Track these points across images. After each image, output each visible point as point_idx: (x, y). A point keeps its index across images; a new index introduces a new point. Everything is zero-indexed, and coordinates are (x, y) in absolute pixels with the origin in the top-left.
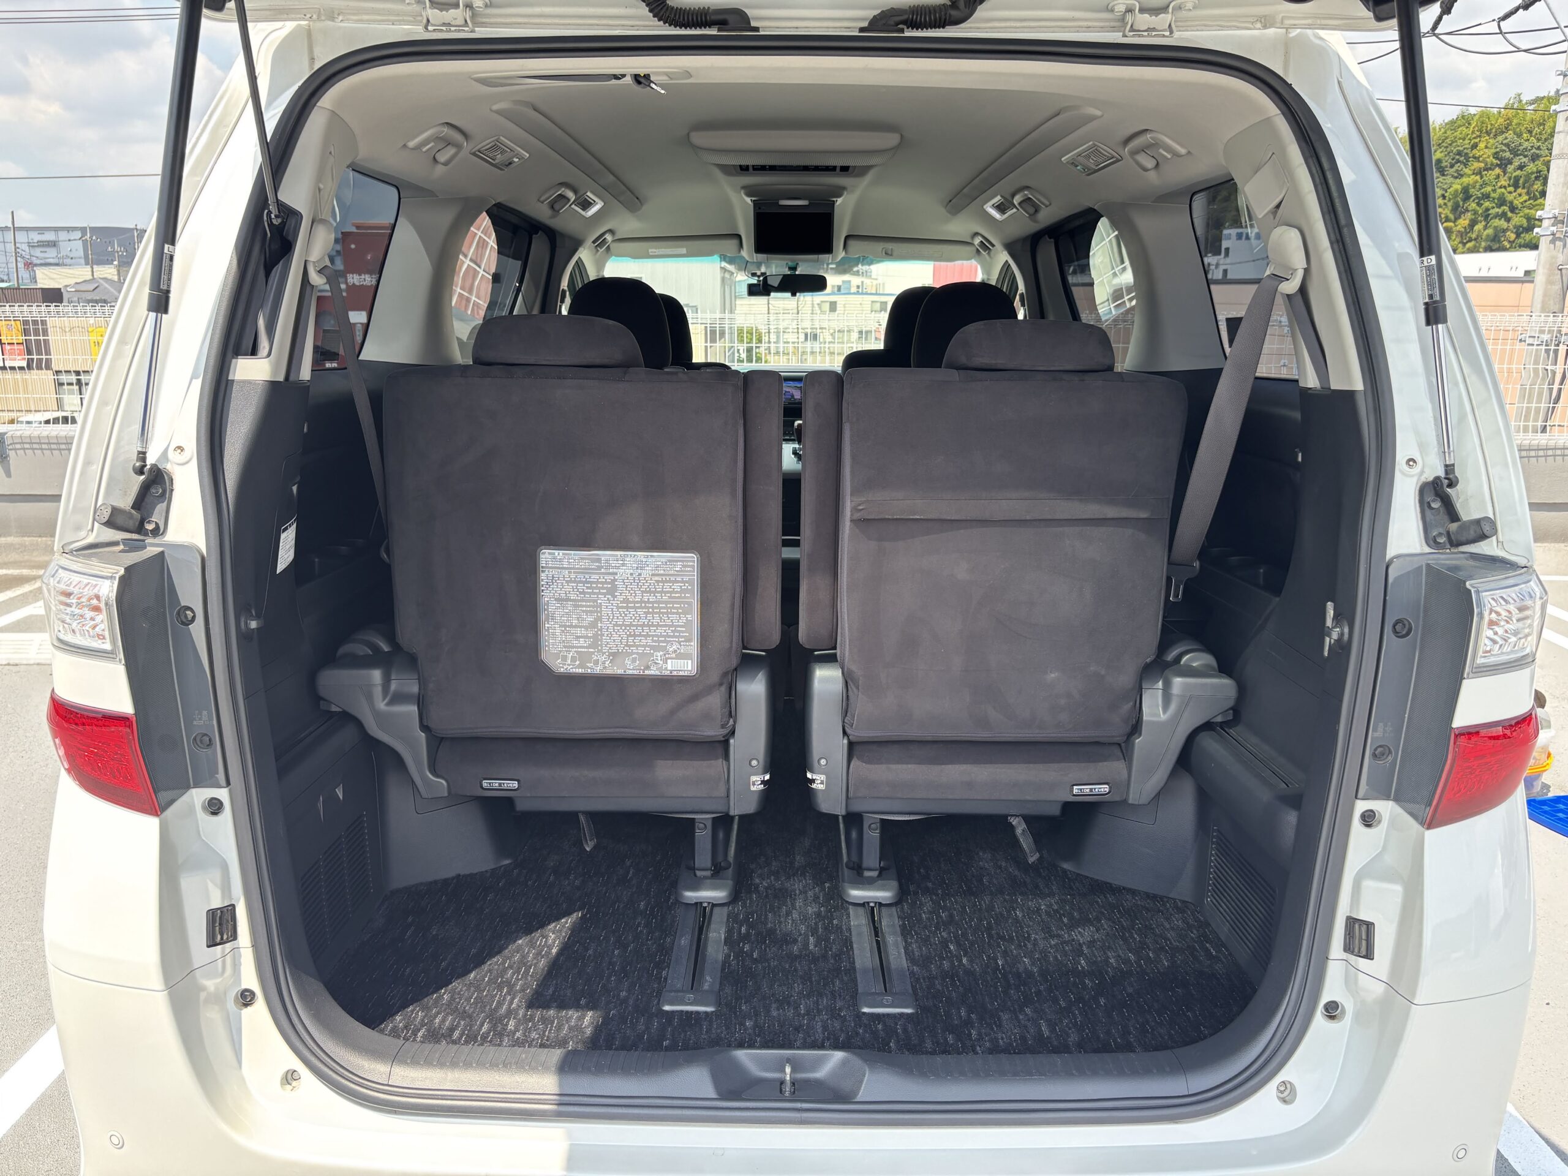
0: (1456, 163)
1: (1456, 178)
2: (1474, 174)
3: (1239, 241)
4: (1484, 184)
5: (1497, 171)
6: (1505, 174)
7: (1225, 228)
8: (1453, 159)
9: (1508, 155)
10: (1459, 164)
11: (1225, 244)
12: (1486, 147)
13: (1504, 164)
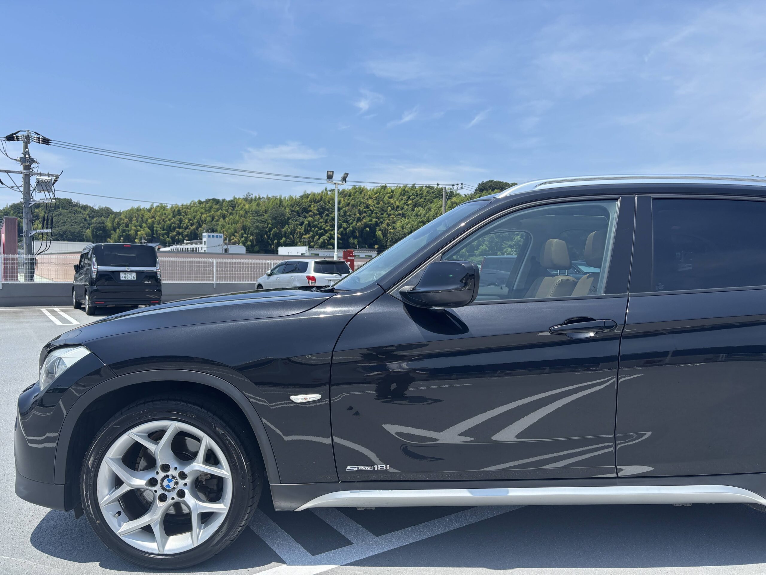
0: (304, 212)
1: (304, 218)
2: (310, 217)
3: (210, 238)
4: (314, 221)
5: (318, 216)
6: (322, 217)
7: (203, 233)
8: (302, 210)
9: (321, 210)
10: (305, 213)
11: (204, 239)
12: (314, 207)
13: (321, 214)
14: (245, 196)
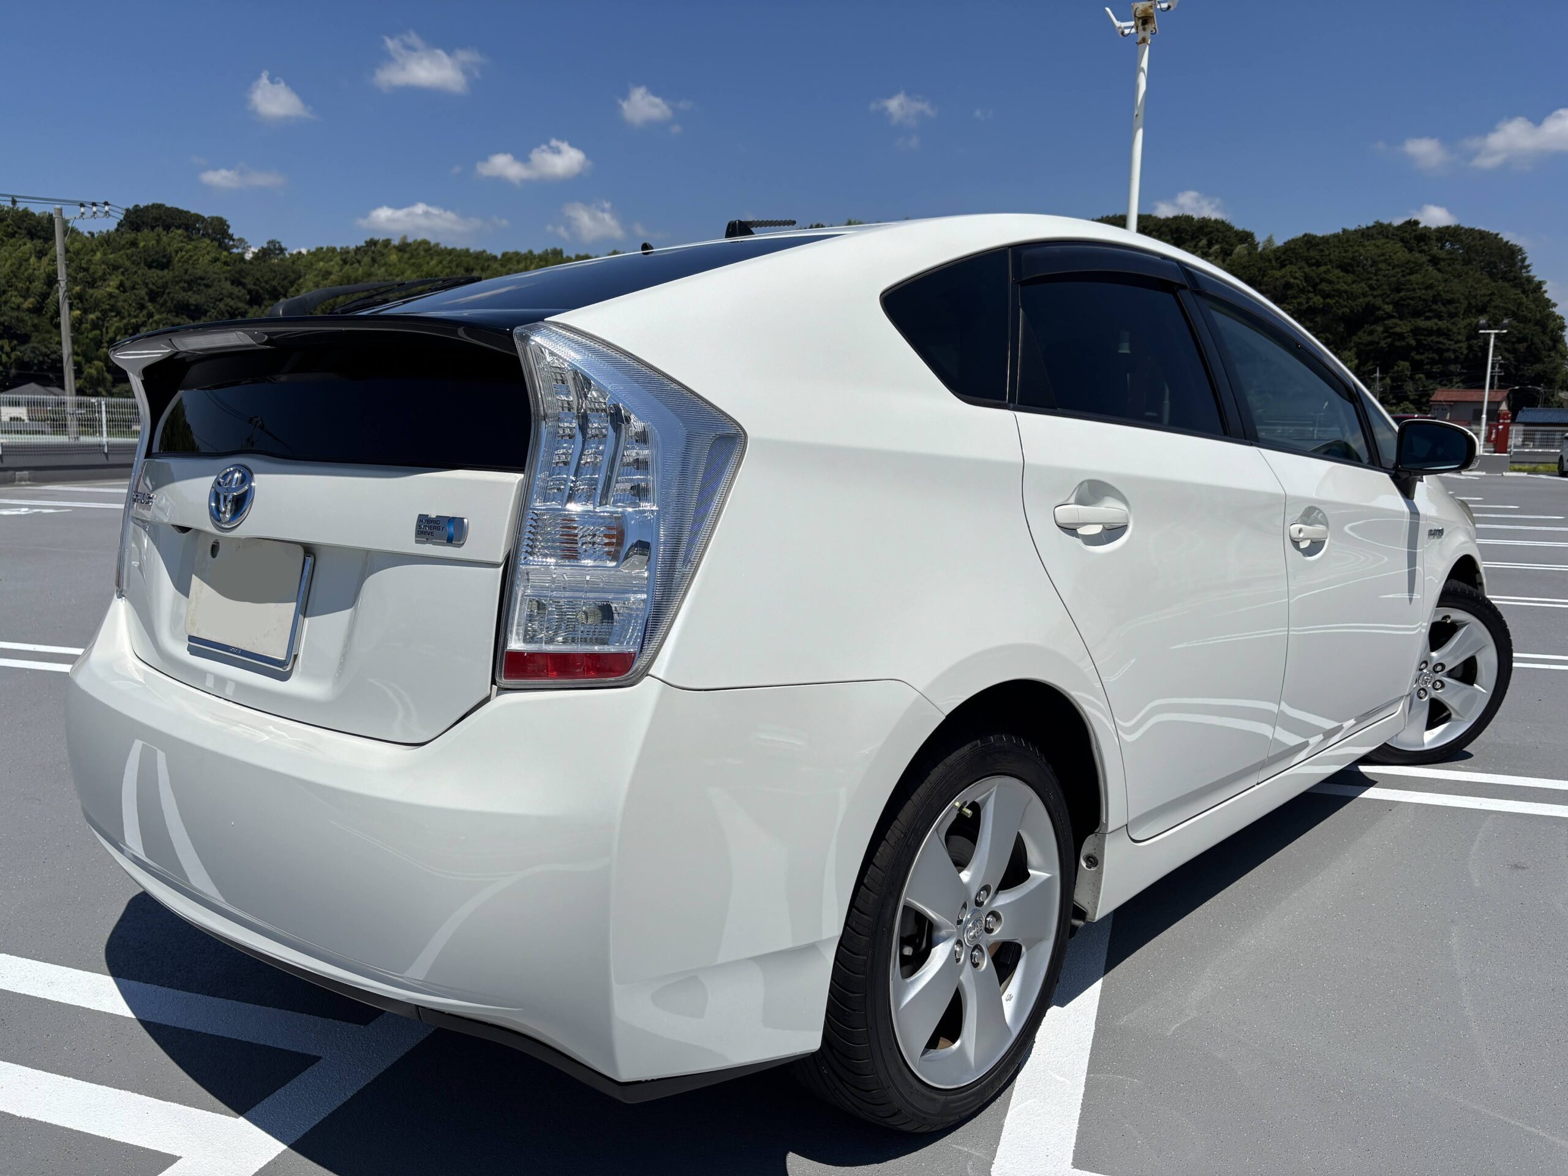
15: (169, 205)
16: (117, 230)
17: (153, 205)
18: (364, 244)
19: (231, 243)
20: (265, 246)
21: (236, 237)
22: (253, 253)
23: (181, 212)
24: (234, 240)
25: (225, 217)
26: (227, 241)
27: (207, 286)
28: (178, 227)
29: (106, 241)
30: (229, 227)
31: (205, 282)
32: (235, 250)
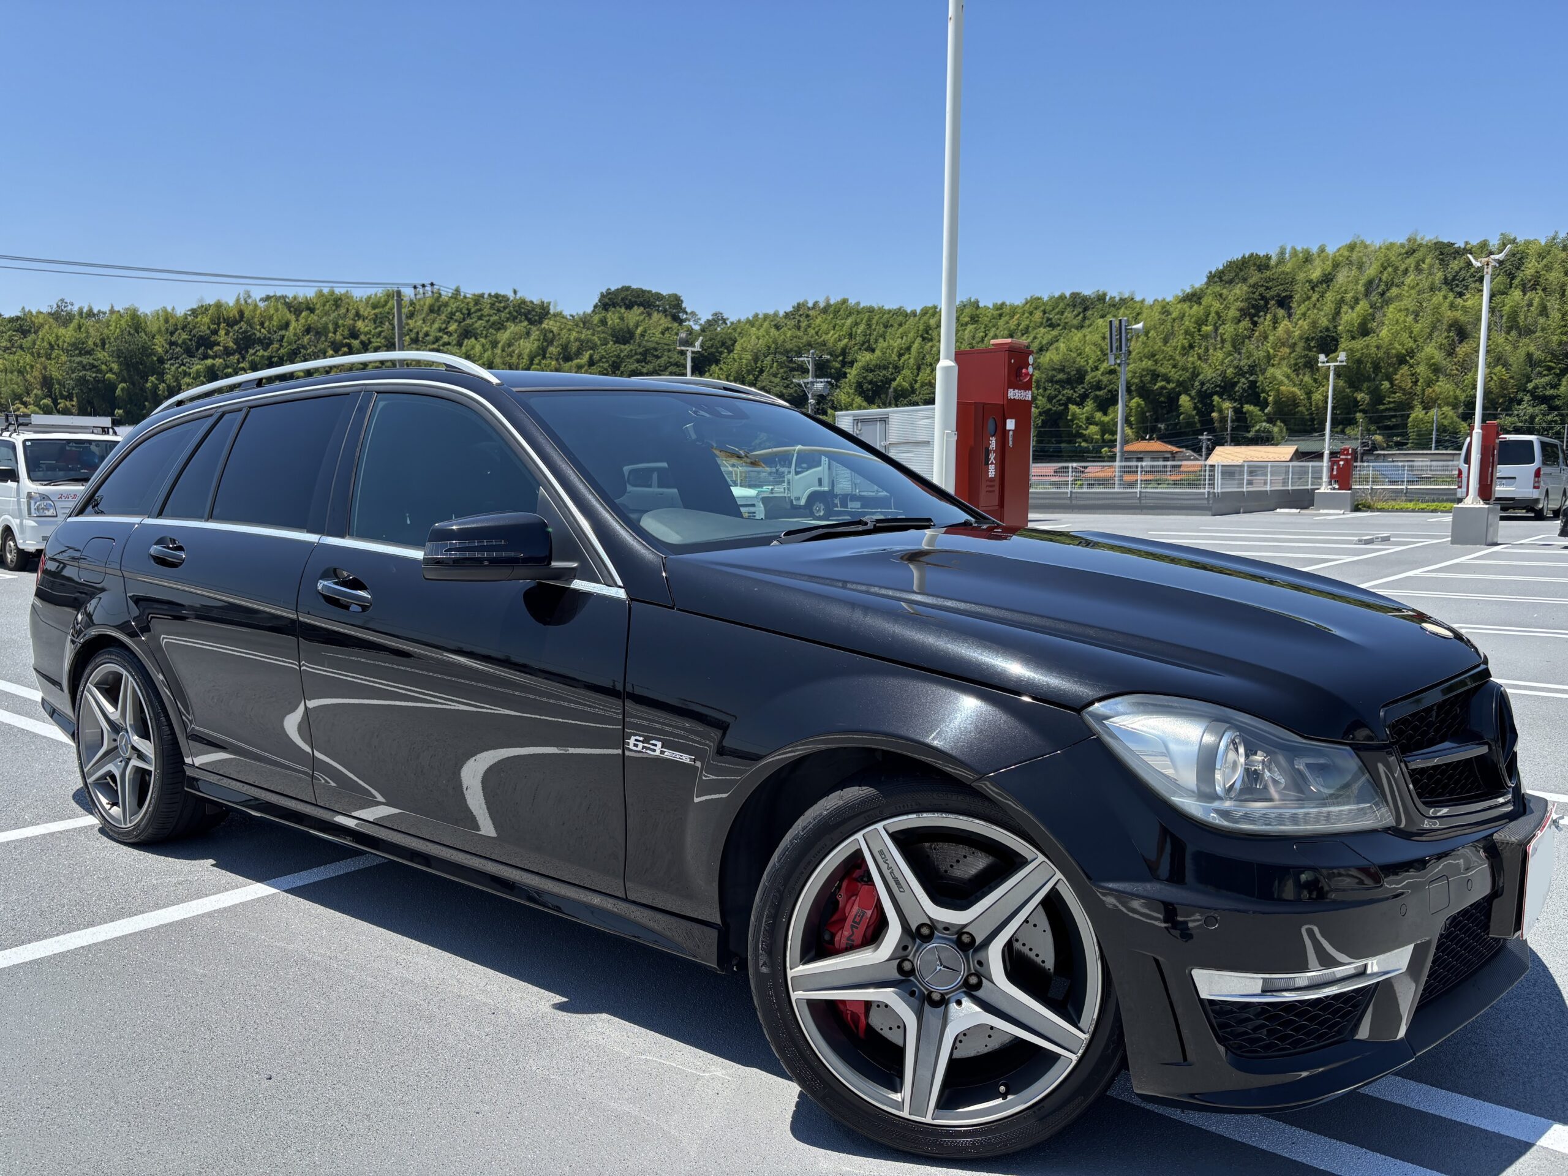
14: (55, 306)
15: (634, 286)
16: (594, 311)
17: (623, 287)
18: (792, 309)
19: (685, 316)
20: (710, 318)
21: (689, 310)
22: (701, 325)
23: (643, 291)
24: (686, 313)
25: (679, 294)
26: (681, 315)
27: (657, 357)
28: (639, 305)
29: (585, 321)
30: (682, 301)
31: (656, 353)
32: (687, 323)
